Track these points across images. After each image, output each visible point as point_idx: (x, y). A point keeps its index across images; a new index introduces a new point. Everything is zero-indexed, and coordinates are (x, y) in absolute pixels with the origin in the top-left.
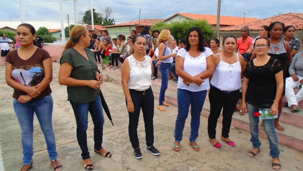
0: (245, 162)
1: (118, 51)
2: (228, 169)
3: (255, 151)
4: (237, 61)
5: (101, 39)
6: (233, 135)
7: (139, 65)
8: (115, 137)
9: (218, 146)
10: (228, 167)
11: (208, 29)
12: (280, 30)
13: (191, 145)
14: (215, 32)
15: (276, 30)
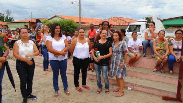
0: (95, 97)
1: (16, 38)
2: (86, 102)
3: (99, 90)
4: (86, 42)
5: (3, 31)
6: (88, 83)
7: (24, 45)
8: (14, 95)
9: (80, 90)
10: (86, 101)
11: (74, 25)
12: (107, 25)
13: (65, 92)
14: (79, 26)
15: (105, 25)
